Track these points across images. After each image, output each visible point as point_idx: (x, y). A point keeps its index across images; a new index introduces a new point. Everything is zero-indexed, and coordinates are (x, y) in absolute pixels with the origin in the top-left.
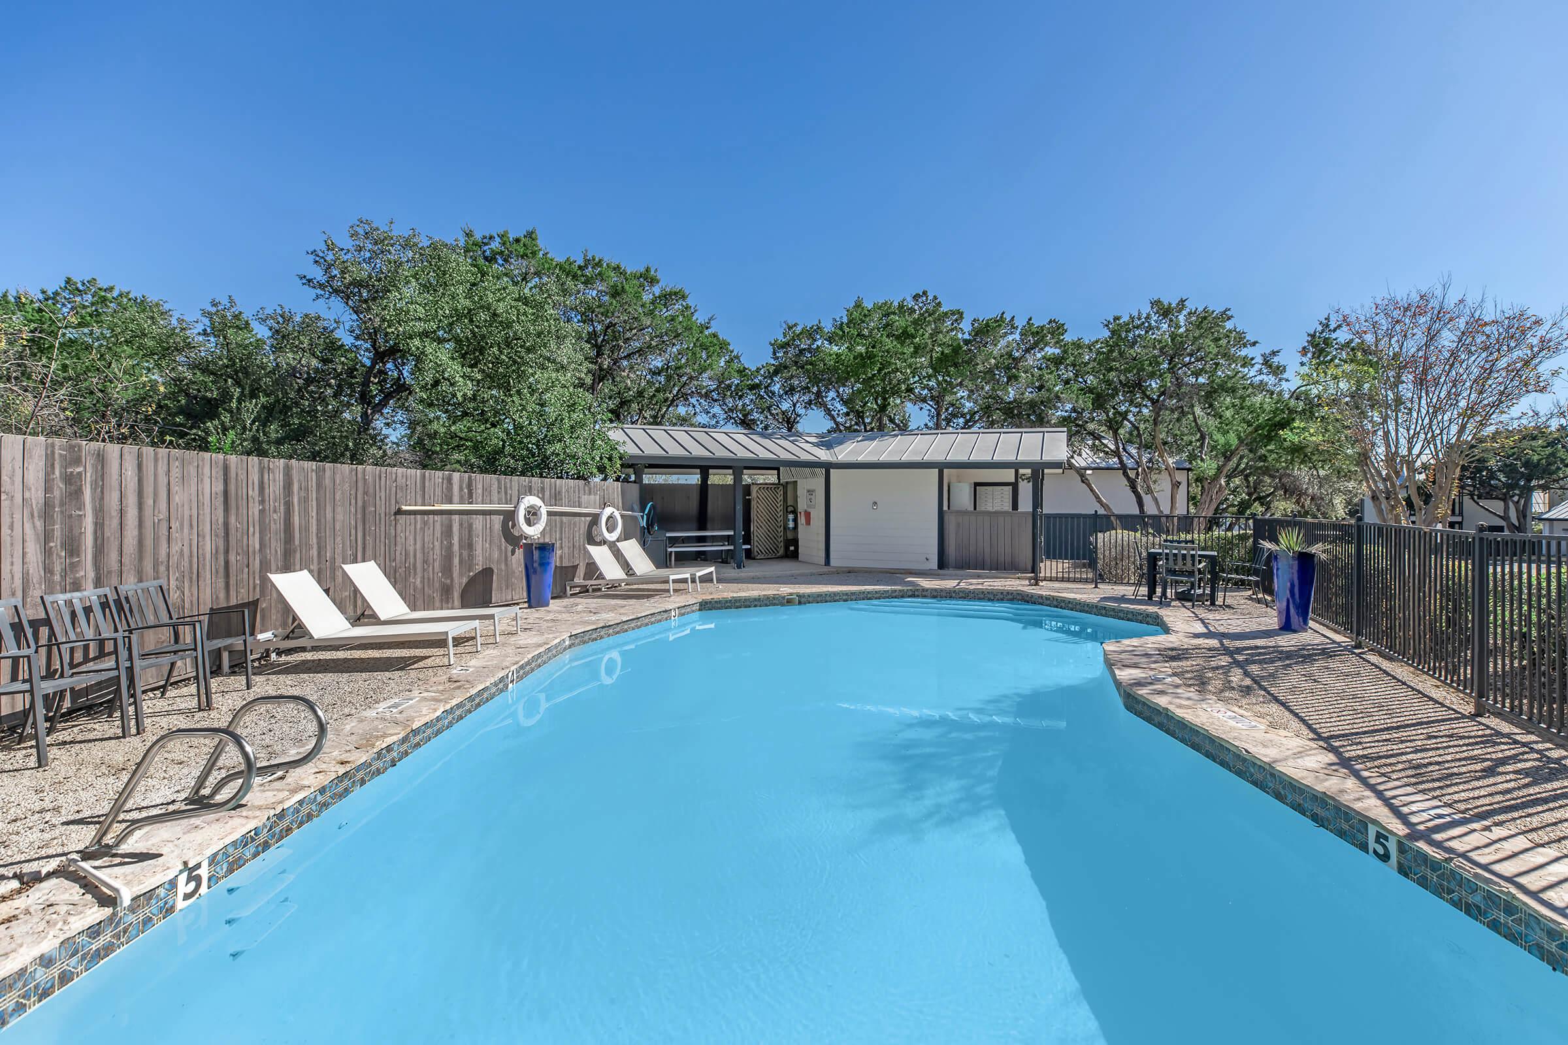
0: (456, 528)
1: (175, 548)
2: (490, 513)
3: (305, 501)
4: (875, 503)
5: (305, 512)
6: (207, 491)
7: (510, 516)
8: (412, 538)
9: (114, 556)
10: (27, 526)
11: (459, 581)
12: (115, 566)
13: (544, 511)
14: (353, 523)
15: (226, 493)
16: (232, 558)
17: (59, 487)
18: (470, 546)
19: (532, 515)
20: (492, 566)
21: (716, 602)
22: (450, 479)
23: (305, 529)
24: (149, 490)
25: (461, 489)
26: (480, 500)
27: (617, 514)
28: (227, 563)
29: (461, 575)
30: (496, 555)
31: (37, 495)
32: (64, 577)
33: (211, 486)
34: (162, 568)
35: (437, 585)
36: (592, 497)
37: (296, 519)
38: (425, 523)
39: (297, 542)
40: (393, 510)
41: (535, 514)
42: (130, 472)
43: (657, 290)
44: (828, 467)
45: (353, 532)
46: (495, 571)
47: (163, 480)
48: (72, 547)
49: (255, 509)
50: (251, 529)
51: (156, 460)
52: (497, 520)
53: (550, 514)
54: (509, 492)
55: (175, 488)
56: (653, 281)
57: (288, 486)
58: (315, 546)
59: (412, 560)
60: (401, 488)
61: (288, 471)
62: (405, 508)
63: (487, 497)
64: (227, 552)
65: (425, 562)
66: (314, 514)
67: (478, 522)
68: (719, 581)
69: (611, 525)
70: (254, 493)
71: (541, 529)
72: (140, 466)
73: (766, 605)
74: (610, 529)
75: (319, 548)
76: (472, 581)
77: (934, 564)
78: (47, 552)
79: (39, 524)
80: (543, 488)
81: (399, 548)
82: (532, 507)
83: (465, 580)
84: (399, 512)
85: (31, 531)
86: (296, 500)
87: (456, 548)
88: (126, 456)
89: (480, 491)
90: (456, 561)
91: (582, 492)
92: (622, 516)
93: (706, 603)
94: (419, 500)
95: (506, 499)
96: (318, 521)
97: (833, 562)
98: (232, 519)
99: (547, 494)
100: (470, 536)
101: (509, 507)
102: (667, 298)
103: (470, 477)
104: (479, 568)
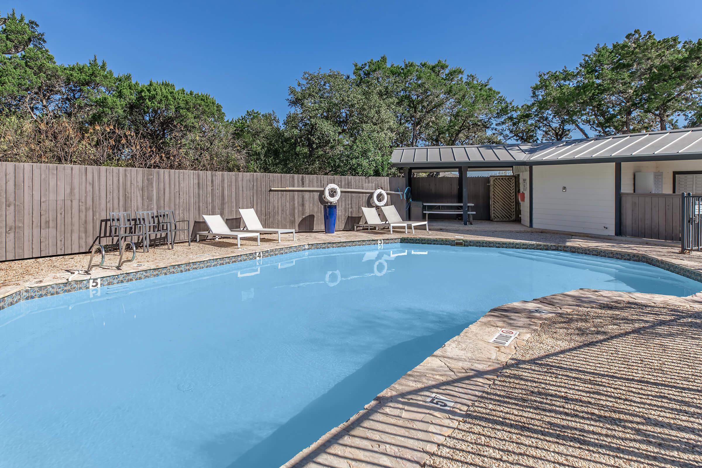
0: (296, 197)
1: (181, 200)
2: (313, 191)
3: (230, 186)
4: (564, 188)
5: (230, 190)
6: (192, 183)
7: (322, 193)
8: (277, 200)
9: (162, 202)
10: (138, 192)
11: (298, 220)
12: (162, 205)
13: (339, 190)
14: (251, 194)
15: (199, 183)
16: (201, 205)
17: (146, 182)
18: (303, 205)
19: (333, 193)
20: (314, 214)
21: (410, 239)
22: (293, 178)
23: (230, 196)
24: (172, 182)
25: (298, 181)
26: (308, 186)
27: (384, 192)
28: (199, 207)
29: (299, 217)
30: (316, 209)
31: (140, 184)
32: (148, 207)
33: (193, 181)
34: (177, 207)
35: (288, 220)
36: (370, 184)
37: (226, 192)
38: (282, 195)
39: (226, 200)
40: (269, 190)
41: (335, 192)
42: (167, 177)
43: (447, 71)
44: (530, 165)
45: (252, 198)
46: (316, 216)
47: (177, 179)
48: (150, 199)
49: (210, 189)
50: (208, 195)
51: (175, 174)
52: (317, 195)
53: (342, 192)
54: (323, 182)
55: (181, 182)
56: (443, 67)
57: (223, 180)
58: (234, 202)
59: (277, 210)
60: (272, 181)
61: (223, 175)
62: (272, 189)
63: (311, 184)
64: (199, 202)
65: (282, 210)
66: (234, 191)
67: (307, 195)
68: (429, 230)
69: (380, 197)
70: (209, 183)
71: (338, 199)
72: (169, 175)
73: (441, 244)
74: (380, 200)
75: (236, 203)
76: (303, 220)
77: (612, 231)
78: (143, 199)
79: (141, 192)
80: (341, 181)
81: (271, 204)
82: (332, 189)
83: (300, 219)
84: (271, 190)
85: (139, 194)
86: (226, 185)
87: (296, 205)
88: (165, 173)
89: (308, 182)
90: (296, 211)
91: (364, 182)
92: (388, 194)
93: (405, 239)
94: (280, 186)
95: (321, 185)
96: (236, 193)
97: (535, 226)
98: (201, 192)
99: (343, 183)
100: (303, 201)
101: (322, 189)
102: (452, 74)
103: (302, 177)
104: (307, 214)
